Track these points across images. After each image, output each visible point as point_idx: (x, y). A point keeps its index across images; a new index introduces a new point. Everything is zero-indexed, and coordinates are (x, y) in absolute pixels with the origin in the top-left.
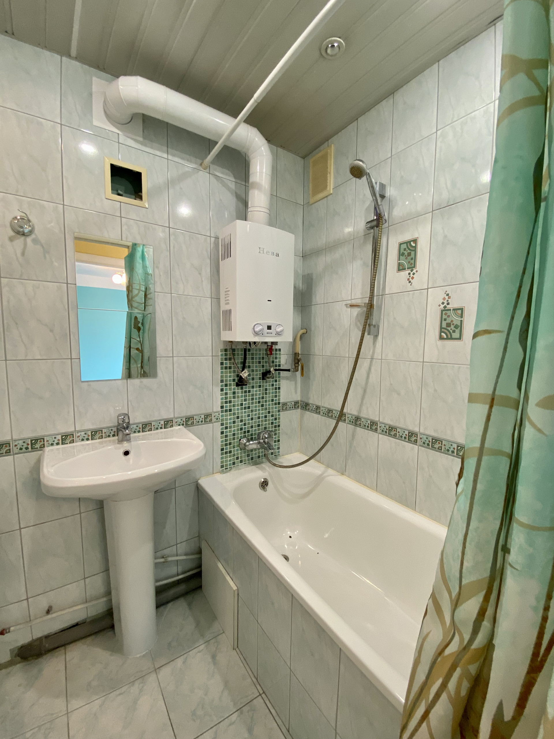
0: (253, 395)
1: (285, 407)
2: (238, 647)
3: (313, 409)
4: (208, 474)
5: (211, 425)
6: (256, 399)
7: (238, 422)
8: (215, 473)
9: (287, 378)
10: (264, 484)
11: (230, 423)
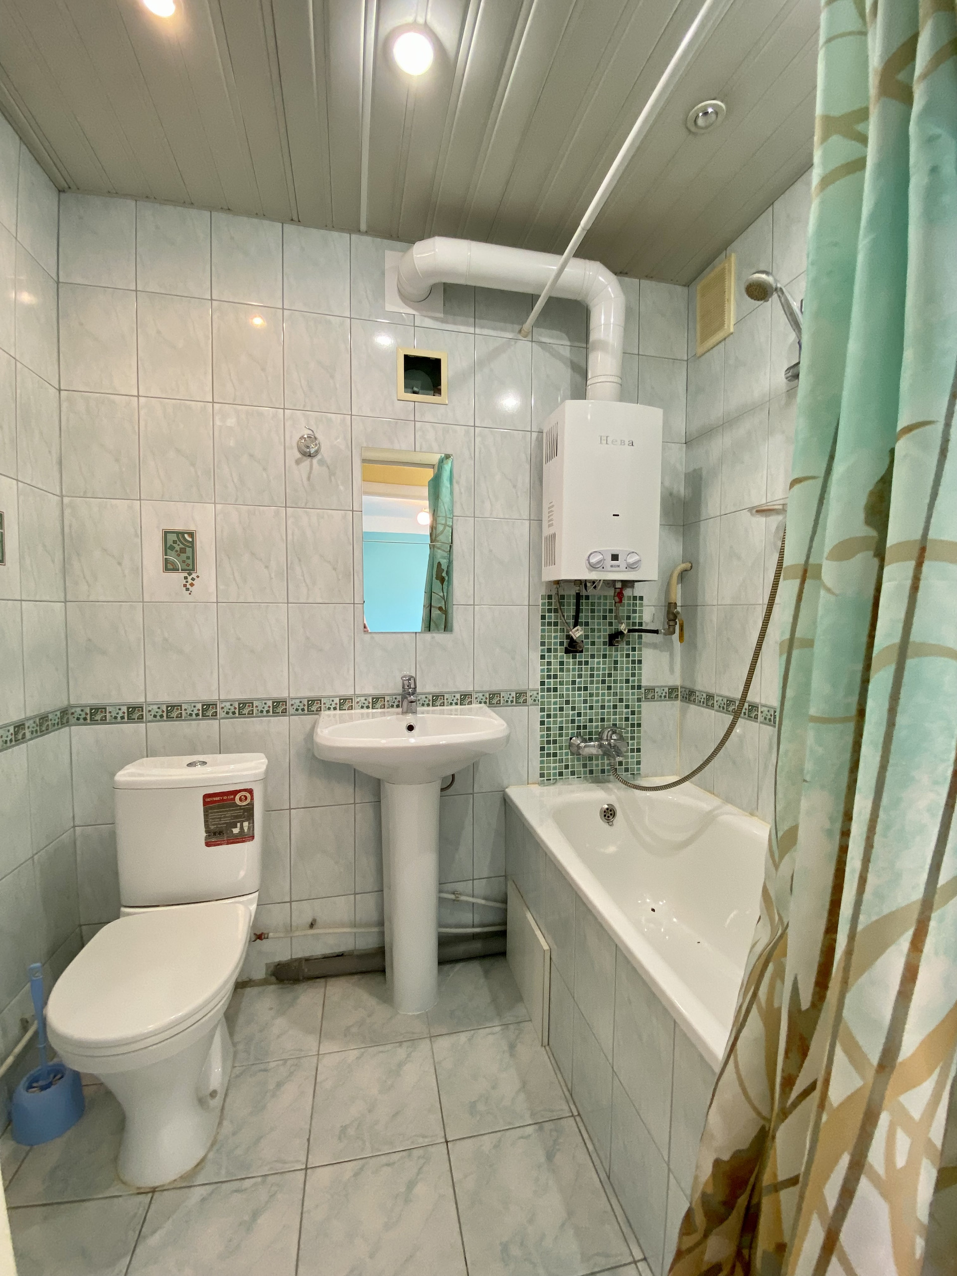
0: (592, 669)
1: (650, 694)
2: (548, 1044)
3: (702, 700)
4: (520, 783)
5: (525, 709)
6: (598, 676)
7: (567, 709)
8: (531, 784)
9: (655, 646)
10: (609, 814)
11: (555, 709)
